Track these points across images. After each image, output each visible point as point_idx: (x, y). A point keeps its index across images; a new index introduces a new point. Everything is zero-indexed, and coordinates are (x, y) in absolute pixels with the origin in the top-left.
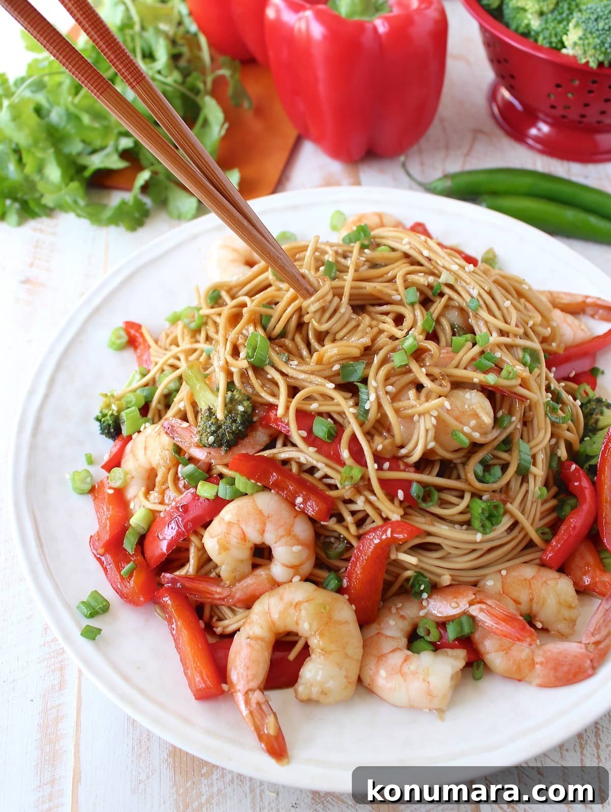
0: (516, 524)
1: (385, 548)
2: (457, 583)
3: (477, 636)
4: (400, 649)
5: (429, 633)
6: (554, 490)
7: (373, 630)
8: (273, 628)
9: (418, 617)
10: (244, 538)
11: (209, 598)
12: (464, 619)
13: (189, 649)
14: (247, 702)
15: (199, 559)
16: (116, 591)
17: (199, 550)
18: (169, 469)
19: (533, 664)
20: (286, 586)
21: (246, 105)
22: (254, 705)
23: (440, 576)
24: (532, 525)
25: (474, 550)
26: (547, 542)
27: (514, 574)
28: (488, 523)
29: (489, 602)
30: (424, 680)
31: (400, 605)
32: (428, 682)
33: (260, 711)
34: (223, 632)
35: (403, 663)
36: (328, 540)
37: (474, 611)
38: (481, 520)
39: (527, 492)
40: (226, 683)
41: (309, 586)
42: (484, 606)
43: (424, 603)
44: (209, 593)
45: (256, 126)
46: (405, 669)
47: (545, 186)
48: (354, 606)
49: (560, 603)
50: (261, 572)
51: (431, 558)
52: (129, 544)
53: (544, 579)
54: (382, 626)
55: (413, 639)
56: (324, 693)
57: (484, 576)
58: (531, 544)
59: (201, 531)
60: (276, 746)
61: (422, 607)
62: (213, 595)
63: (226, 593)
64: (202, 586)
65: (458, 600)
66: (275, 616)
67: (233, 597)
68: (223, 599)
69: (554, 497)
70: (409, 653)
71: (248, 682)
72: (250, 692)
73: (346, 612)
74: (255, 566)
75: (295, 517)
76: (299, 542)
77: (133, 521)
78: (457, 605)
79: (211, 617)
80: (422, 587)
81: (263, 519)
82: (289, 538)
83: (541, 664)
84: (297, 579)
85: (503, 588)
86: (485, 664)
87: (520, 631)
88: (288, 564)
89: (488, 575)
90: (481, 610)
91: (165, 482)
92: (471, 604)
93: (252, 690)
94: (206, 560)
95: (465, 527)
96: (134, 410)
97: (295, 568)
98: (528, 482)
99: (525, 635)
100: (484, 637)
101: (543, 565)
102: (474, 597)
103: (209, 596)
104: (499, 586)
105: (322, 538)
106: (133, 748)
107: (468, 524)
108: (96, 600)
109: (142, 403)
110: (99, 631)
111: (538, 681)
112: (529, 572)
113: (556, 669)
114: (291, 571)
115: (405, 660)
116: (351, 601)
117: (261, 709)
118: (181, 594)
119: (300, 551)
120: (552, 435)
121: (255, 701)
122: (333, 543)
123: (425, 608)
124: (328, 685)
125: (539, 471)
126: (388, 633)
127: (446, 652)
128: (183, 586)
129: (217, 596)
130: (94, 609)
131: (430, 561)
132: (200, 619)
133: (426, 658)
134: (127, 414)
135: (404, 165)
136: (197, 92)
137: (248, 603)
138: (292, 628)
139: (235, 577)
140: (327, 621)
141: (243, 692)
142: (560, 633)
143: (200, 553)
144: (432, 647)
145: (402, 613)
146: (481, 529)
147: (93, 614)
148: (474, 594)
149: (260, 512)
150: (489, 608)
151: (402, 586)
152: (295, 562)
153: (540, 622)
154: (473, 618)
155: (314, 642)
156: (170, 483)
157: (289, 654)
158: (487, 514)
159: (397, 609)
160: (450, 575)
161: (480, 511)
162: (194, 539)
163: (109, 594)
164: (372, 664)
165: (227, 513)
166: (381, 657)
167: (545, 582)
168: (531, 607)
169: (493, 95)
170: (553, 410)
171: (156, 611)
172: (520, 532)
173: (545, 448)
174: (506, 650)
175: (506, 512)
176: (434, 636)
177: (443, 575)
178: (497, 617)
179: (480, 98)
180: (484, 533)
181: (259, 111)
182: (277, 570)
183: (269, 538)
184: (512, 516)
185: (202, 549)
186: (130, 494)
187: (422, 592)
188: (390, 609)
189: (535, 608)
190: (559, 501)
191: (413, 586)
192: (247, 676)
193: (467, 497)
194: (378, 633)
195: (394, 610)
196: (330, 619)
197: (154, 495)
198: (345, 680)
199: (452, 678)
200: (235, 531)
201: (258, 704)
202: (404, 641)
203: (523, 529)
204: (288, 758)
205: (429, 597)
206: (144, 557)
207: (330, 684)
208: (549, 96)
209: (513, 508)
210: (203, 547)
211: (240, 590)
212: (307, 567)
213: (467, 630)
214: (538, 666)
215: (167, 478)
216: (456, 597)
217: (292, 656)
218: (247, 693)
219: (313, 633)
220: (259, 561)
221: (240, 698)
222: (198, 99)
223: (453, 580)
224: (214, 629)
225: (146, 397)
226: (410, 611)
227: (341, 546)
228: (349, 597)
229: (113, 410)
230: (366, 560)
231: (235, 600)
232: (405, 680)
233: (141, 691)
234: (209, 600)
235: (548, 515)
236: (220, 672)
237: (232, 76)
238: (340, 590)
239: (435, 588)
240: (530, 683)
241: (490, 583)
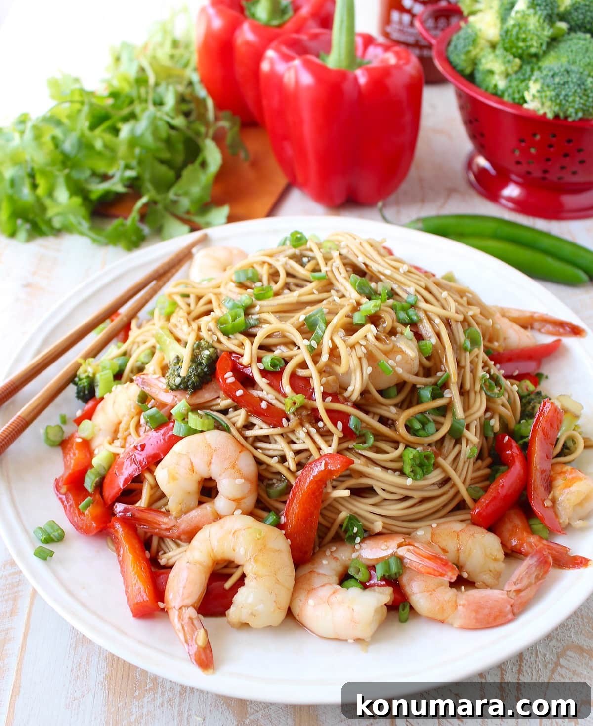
0: (446, 480)
1: (321, 482)
2: (389, 532)
3: (405, 580)
4: (330, 584)
5: (359, 571)
6: (488, 461)
7: (305, 570)
8: (212, 555)
9: (350, 559)
10: (192, 469)
11: (156, 529)
12: (393, 561)
13: (131, 569)
14: (180, 618)
15: (151, 496)
16: (73, 524)
17: (152, 488)
18: (133, 418)
19: (456, 606)
20: (228, 517)
21: (242, 155)
22: (186, 620)
23: (372, 522)
24: (464, 482)
25: (406, 498)
26: (475, 501)
27: (443, 527)
28: (419, 470)
29: (416, 545)
30: (349, 607)
31: (334, 548)
32: (353, 610)
33: (191, 625)
34: (167, 563)
35: (331, 595)
36: (270, 482)
37: (402, 552)
38: (412, 466)
39: (459, 453)
40: (163, 601)
41: (249, 519)
42: (411, 548)
43: (357, 547)
44: (155, 523)
45: (249, 174)
46: (333, 599)
47: (507, 230)
48: (289, 540)
49: (486, 555)
50: (207, 507)
51: (365, 504)
52: (89, 483)
53: (471, 533)
54: (316, 566)
55: (344, 579)
56: (253, 615)
57: (416, 529)
58: (461, 506)
59: (152, 467)
60: (203, 657)
61: (354, 550)
62: (159, 525)
63: (171, 524)
64: (151, 516)
65: (389, 544)
66: (215, 543)
67: (178, 528)
68: (168, 530)
69: (489, 466)
70: (339, 587)
71: (183, 600)
72: (183, 608)
73: (280, 543)
74: (200, 503)
75: (240, 452)
76: (242, 476)
77: (95, 462)
78: (387, 548)
79: (158, 552)
80: (355, 530)
81: (211, 453)
82: (232, 471)
83: (463, 606)
84: (239, 511)
85: (432, 537)
86: (411, 608)
87: (442, 566)
88: (231, 496)
89: (420, 528)
90: (408, 550)
91: (128, 428)
92: (400, 546)
93: (187, 607)
94: (159, 496)
95: (397, 473)
96: (110, 374)
97: (238, 501)
98: (461, 444)
99: (447, 570)
100: (411, 579)
101: (475, 523)
102: (403, 540)
103: (156, 526)
104: (429, 536)
106: (72, 670)
107: (402, 473)
108: (52, 527)
109: (117, 369)
110: (51, 554)
111: (460, 623)
112: (458, 527)
113: (477, 612)
114: (234, 505)
115: (334, 593)
116: (287, 536)
117: (193, 623)
118: (130, 523)
119: (244, 483)
120: (487, 410)
121: (188, 616)
122: (274, 484)
123: (357, 550)
124: (256, 608)
125: (473, 437)
126: (321, 571)
127: (374, 589)
128: (133, 515)
129: (164, 527)
130: (49, 535)
131: (363, 507)
132: (147, 550)
133: (354, 592)
134: (101, 376)
135: (381, 210)
136: (198, 134)
137: (190, 535)
138: (229, 555)
139: (182, 509)
140: (262, 547)
141: (177, 608)
142: (484, 583)
143: (152, 492)
144: (362, 586)
145: (335, 556)
146: (412, 474)
147: (49, 540)
148: (404, 539)
149: (209, 446)
150: (416, 549)
151: (337, 534)
152: (238, 496)
153: (467, 572)
154: (401, 559)
155: (249, 569)
156: (132, 429)
157: (225, 583)
158: (418, 462)
159: (331, 552)
160: (383, 522)
161: (411, 457)
162: (148, 476)
163: (66, 525)
164: (302, 596)
165: (178, 447)
166: (311, 591)
167: (473, 535)
168: (458, 557)
169: (470, 164)
170: (490, 388)
172: (451, 488)
173: (480, 418)
174: (432, 591)
175: (436, 466)
176: (361, 577)
177: (376, 521)
178: (422, 556)
179: (458, 165)
180: (415, 479)
181: (255, 164)
182: (221, 503)
183: (215, 471)
184: (444, 470)
185: (156, 486)
186: (95, 444)
187: (356, 535)
188: (325, 552)
189: (462, 558)
190: (492, 470)
191: (346, 531)
192: (183, 594)
193: (402, 447)
194: (311, 572)
195: (328, 553)
196: (265, 546)
197: (117, 443)
198: (274, 604)
199: (376, 611)
200: (185, 463)
201: (191, 619)
202: (335, 579)
203: (454, 485)
204: (214, 668)
205: (362, 541)
206: (102, 496)
207: (261, 607)
208: (513, 152)
209: (446, 464)
210: (157, 485)
211: (185, 523)
212: (250, 502)
213: (394, 569)
214: (460, 608)
215: (130, 424)
216: (386, 541)
217: (228, 585)
218: (181, 608)
219: (248, 558)
220: (204, 498)
221: (174, 615)
222: (200, 142)
223: (384, 528)
224: (159, 560)
225: (120, 366)
226: (344, 555)
227: (280, 486)
228: (286, 533)
229: (89, 373)
230: (302, 494)
231: (181, 530)
232: (331, 608)
233: (84, 605)
234: (157, 531)
235: (482, 481)
236: (159, 593)
237: (231, 128)
238: (279, 526)
239: (369, 535)
240: (451, 625)
241: (420, 533)
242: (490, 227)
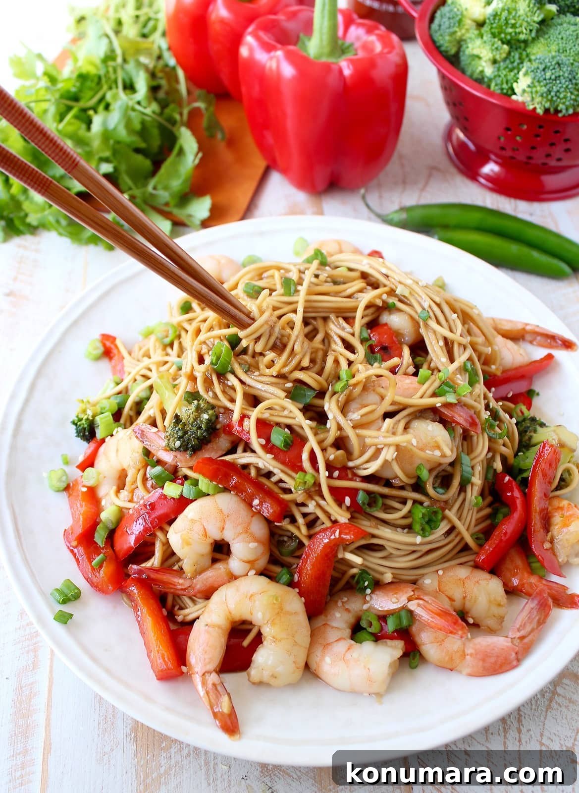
0: (453, 529)
1: (333, 548)
2: (398, 581)
3: (414, 629)
4: (344, 639)
5: (371, 625)
6: (489, 499)
7: (320, 621)
8: (230, 617)
9: (361, 611)
10: (205, 534)
11: (172, 588)
12: (403, 614)
13: (152, 634)
14: (204, 684)
15: (164, 552)
16: (87, 580)
17: (164, 545)
18: (139, 470)
19: (464, 655)
20: (242, 579)
21: (219, 136)
22: (210, 686)
23: (382, 574)
24: (467, 530)
25: (414, 552)
26: (481, 546)
27: (450, 574)
28: (427, 527)
29: (426, 598)
30: (365, 667)
31: (345, 599)
32: (369, 669)
33: (216, 692)
34: (184, 619)
35: (346, 652)
36: (281, 539)
37: (412, 606)
38: (422, 524)
39: (464, 500)
40: (185, 665)
41: (263, 580)
42: (421, 602)
43: (368, 598)
44: (171, 584)
45: (226, 155)
46: (348, 656)
47: (492, 221)
48: (303, 598)
49: (490, 602)
50: (220, 566)
51: (375, 557)
52: (100, 537)
53: (476, 579)
54: (329, 617)
55: (357, 631)
56: (274, 676)
57: (423, 575)
58: (466, 548)
59: (166, 527)
60: (229, 723)
61: (365, 602)
62: (174, 585)
63: (187, 584)
64: (166, 577)
65: (398, 596)
66: (232, 606)
67: (194, 588)
68: (185, 590)
69: (489, 505)
70: (353, 642)
71: (205, 665)
72: (206, 674)
73: (295, 604)
74: (214, 561)
75: (252, 517)
76: (255, 540)
77: (104, 516)
78: (397, 601)
79: (173, 606)
80: (366, 583)
81: (224, 518)
82: (246, 535)
83: (471, 655)
84: (252, 572)
85: (439, 586)
86: (421, 654)
87: (452, 624)
88: (245, 559)
89: (426, 574)
90: (419, 605)
91: (135, 481)
92: (409, 600)
93: (210, 672)
94: (170, 555)
95: (406, 530)
96: (108, 416)
97: (251, 563)
98: (465, 491)
99: (458, 628)
100: (421, 630)
101: (477, 566)
102: (412, 593)
103: (171, 586)
104: (436, 584)
105: (276, 538)
106: (99, 723)
107: (409, 528)
108: (68, 588)
109: (116, 408)
110: (71, 616)
111: (468, 670)
112: (463, 572)
113: (484, 660)
114: (248, 566)
115: (349, 649)
116: (301, 594)
117: (216, 689)
118: (146, 584)
119: (256, 548)
120: (490, 450)
121: (211, 682)
122: (286, 542)
123: (368, 602)
124: (277, 670)
125: (477, 481)
126: (334, 624)
127: (386, 642)
128: (149, 577)
129: (179, 587)
130: (66, 596)
131: (374, 560)
132: (163, 608)
133: (368, 647)
134: (101, 419)
135: (364, 198)
136: (173, 122)
137: (207, 595)
138: (247, 617)
139: (196, 569)
140: (280, 611)
141: (201, 674)
142: (489, 628)
143: (165, 547)
144: (373, 638)
145: (347, 606)
146: (421, 532)
147: (66, 601)
148: (413, 591)
149: (221, 511)
150: (426, 604)
151: (348, 583)
152: (251, 557)
153: (472, 618)
154: (411, 613)
155: (266, 631)
156: (139, 483)
157: (243, 641)
158: (427, 519)
159: (343, 602)
160: (392, 574)
161: (421, 515)
162: (159, 534)
163: (81, 583)
164: (318, 652)
165: (190, 511)
166: (327, 646)
167: (478, 582)
168: (464, 604)
169: (449, 135)
170: (491, 427)
171: (123, 599)
172: (456, 537)
173: (482, 461)
174: (441, 642)
175: (444, 517)
176: (375, 628)
177: (386, 573)
178: (432, 612)
179: (436, 137)
180: (424, 536)
181: (232, 142)
182: (235, 564)
183: (228, 536)
184: (450, 521)
185: (167, 544)
186: (101, 492)
187: (366, 588)
188: (337, 602)
189: (468, 605)
190: (493, 509)
191: (358, 582)
192: (205, 659)
193: (410, 503)
194: (325, 624)
195: (340, 604)
196: (282, 610)
197: (124, 494)
198: (294, 665)
199: (390, 665)
200: (198, 528)
201: (214, 685)
202: (348, 632)
203: (459, 533)
204: (240, 733)
205: (372, 592)
206: (114, 550)
207: (280, 669)
208: (499, 138)
209: (451, 514)
210: (168, 542)
211: (200, 582)
212: (262, 563)
213: (405, 623)
214: (468, 657)
215: (137, 478)
216: (396, 593)
217: (246, 643)
218: (204, 674)
219: (266, 622)
220: (218, 556)
221: (197, 679)
222: (175, 129)
223: (394, 578)
224: (176, 617)
225: (119, 404)
226: (355, 605)
227: (294, 544)
228: (299, 590)
229: (89, 415)
230: (316, 557)
231: (196, 590)
232: (347, 667)
233: (108, 671)
234: (172, 590)
235: (483, 521)
236: (180, 655)
237: (207, 109)
238: (291, 584)
239: (377, 585)
240: (460, 672)
241: (427, 581)
242: (475, 217)
